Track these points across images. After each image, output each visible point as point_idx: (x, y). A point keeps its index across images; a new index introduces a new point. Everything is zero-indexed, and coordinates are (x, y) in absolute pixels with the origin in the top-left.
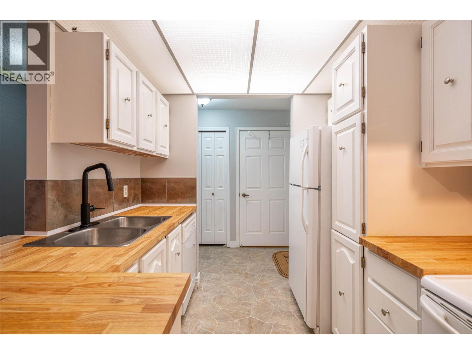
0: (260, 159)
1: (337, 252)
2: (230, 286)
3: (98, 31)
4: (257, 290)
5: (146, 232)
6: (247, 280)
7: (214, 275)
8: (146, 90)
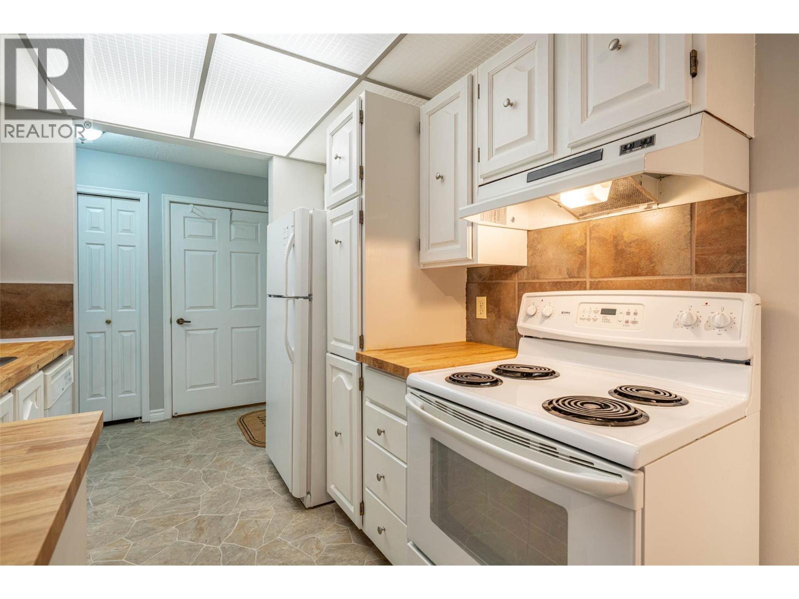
0: (214, 256)
1: (332, 381)
2: (153, 483)
4: (209, 476)
6: (190, 465)
7: (114, 474)
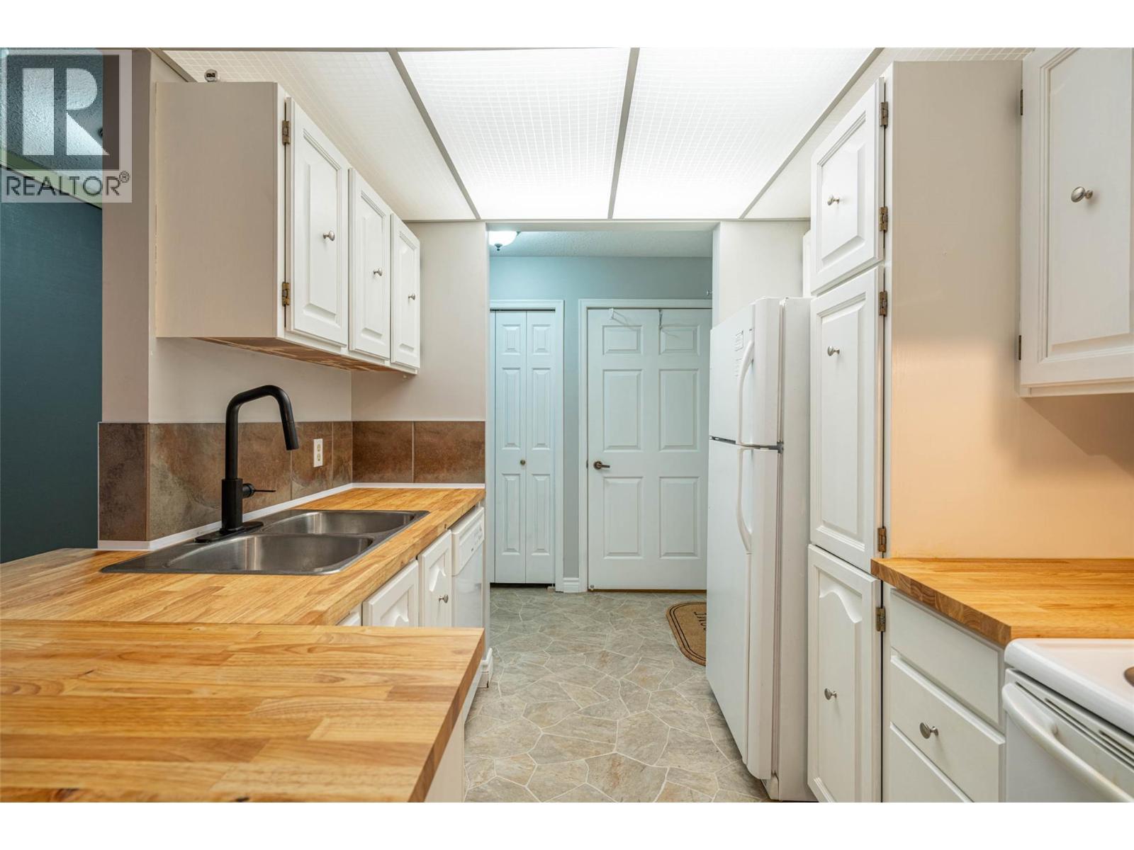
0: (638, 377)
1: (820, 596)
2: (564, 682)
3: (264, 80)
4: (628, 693)
5: (375, 545)
6: (605, 668)
7: (525, 657)
8: (370, 214)
